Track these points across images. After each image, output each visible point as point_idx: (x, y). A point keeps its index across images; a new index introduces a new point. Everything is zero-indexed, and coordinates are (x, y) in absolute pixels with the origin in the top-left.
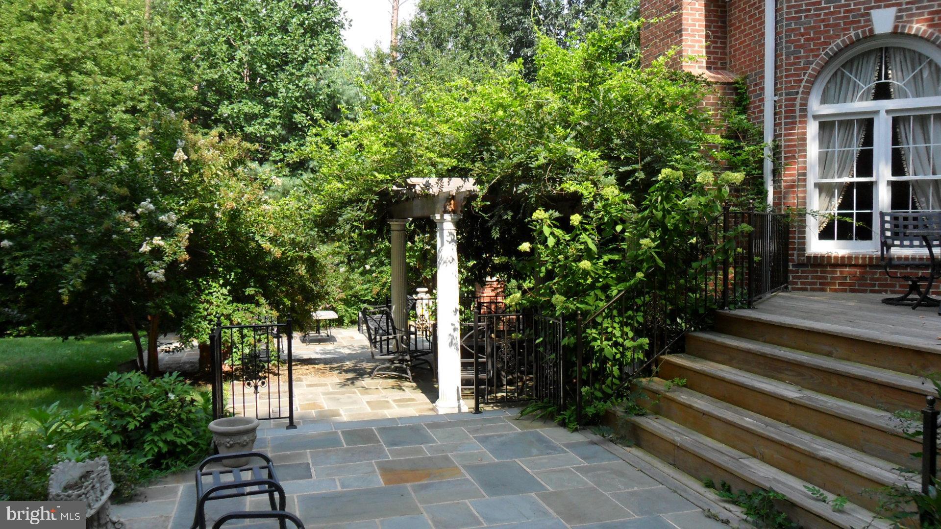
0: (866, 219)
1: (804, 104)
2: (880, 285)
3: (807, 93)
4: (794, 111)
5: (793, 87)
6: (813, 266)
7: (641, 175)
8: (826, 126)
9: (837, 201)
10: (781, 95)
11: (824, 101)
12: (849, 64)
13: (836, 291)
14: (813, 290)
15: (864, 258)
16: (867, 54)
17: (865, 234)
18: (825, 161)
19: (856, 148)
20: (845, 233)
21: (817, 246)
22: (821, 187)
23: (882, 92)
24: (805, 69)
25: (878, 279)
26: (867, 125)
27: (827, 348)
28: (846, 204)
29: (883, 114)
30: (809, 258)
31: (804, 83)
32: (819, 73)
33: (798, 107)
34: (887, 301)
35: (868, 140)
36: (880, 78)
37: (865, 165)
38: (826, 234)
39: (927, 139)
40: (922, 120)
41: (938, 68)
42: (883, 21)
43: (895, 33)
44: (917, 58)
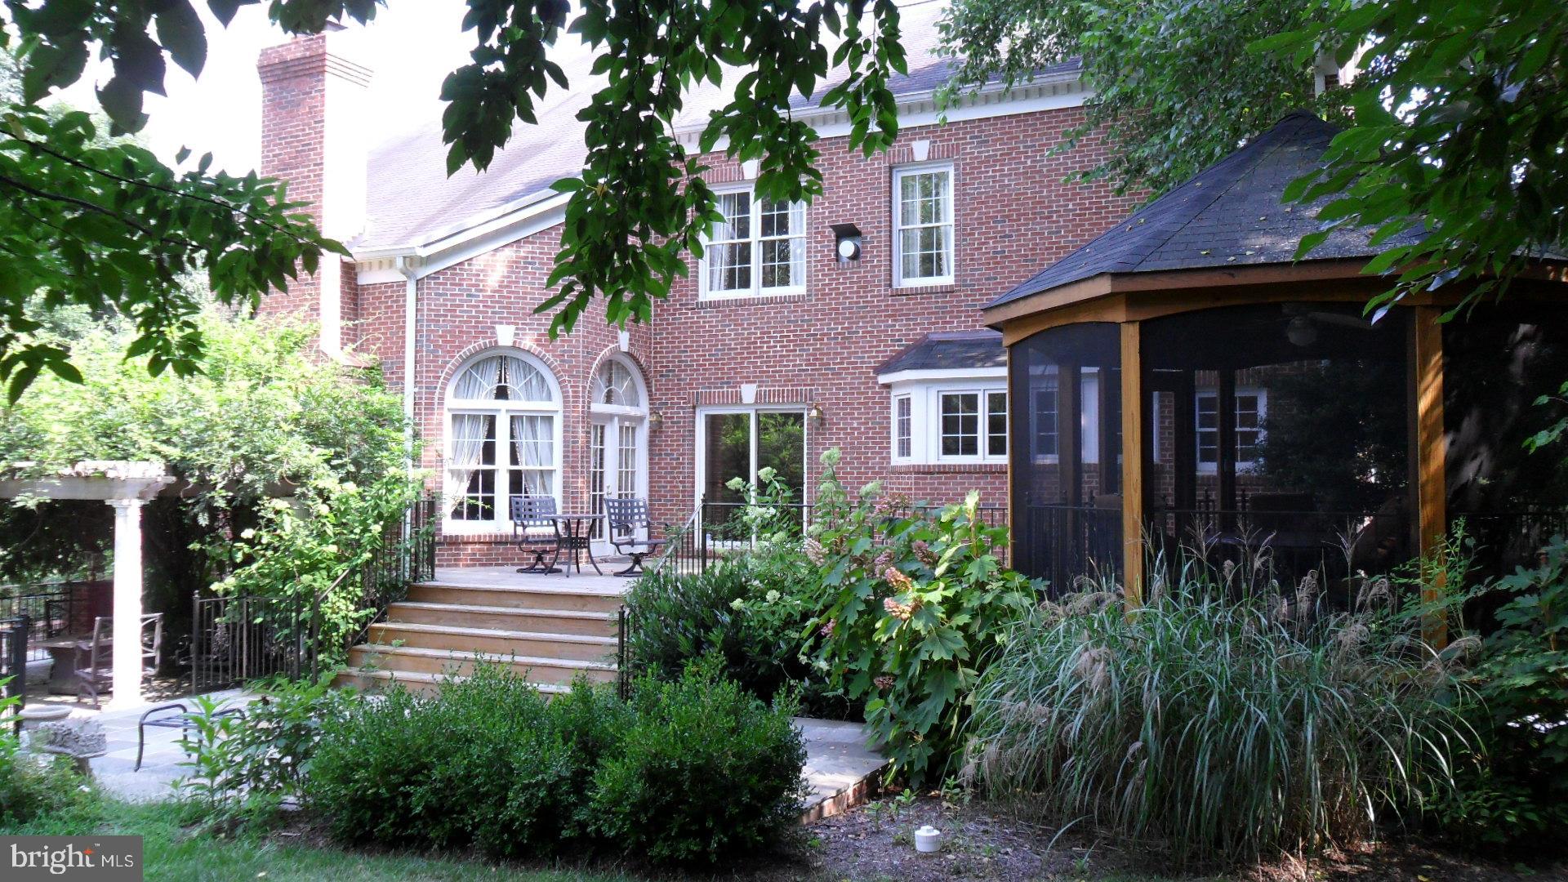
0: (490, 501)
1: (441, 399)
2: (503, 559)
3: (443, 389)
4: (433, 404)
5: (432, 382)
6: (450, 544)
7: (352, 468)
8: (457, 418)
9: (466, 484)
10: (421, 388)
11: (456, 396)
12: (476, 366)
13: (468, 566)
14: (448, 566)
15: (490, 536)
16: (491, 359)
17: (489, 515)
18: (456, 448)
19: (482, 440)
20: (473, 513)
21: (451, 527)
22: (452, 472)
23: (502, 393)
24: (443, 367)
25: (501, 554)
26: (491, 421)
27: (515, 603)
28: (473, 488)
29: (503, 411)
30: (445, 537)
31: (441, 380)
32: (454, 372)
33: (436, 401)
34: (518, 571)
35: (491, 433)
36: (500, 381)
37: (489, 453)
38: (457, 514)
39: (535, 436)
40: (532, 420)
41: (543, 379)
42: (505, 335)
43: (514, 347)
44: (528, 368)
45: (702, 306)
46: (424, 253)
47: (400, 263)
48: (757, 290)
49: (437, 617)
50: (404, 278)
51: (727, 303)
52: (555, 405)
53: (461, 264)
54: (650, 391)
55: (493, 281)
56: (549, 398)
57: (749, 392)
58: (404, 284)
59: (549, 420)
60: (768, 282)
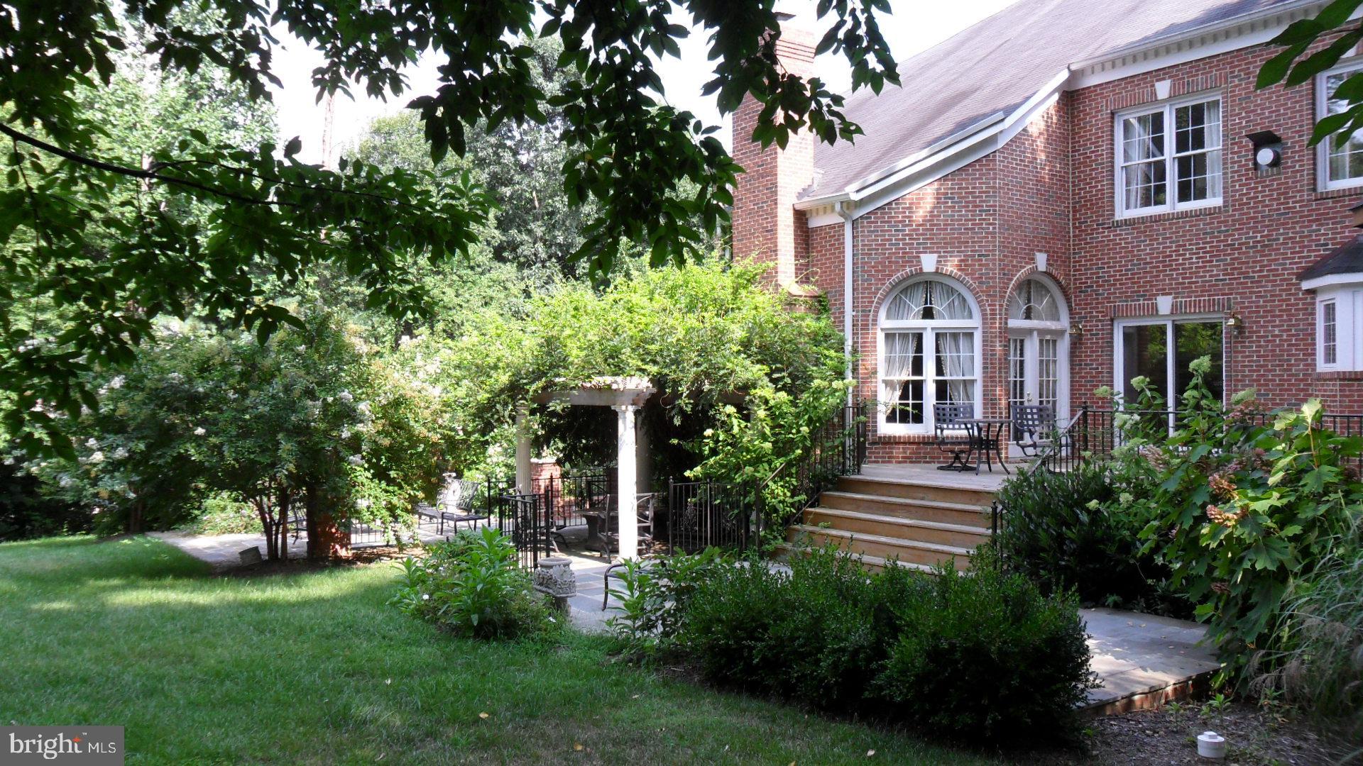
0: (919, 407)
1: (875, 320)
2: (930, 458)
3: (877, 312)
4: (868, 325)
5: (866, 307)
6: (884, 443)
7: (788, 380)
8: (890, 336)
9: (898, 393)
10: (858, 311)
11: (888, 317)
12: (904, 291)
13: (900, 462)
14: (883, 462)
15: (919, 437)
16: (917, 284)
17: (918, 419)
18: (889, 361)
19: (911, 355)
20: (904, 418)
21: (886, 429)
22: (887, 383)
23: (928, 314)
24: (876, 293)
25: (929, 453)
26: (919, 338)
27: (921, 495)
28: (904, 396)
29: (929, 330)
30: (880, 438)
31: (874, 304)
32: (885, 296)
33: (870, 322)
34: (939, 468)
35: (919, 349)
36: (926, 303)
37: (918, 367)
38: (891, 418)
39: (958, 350)
40: (955, 336)
41: (964, 300)
42: (929, 263)
43: (937, 273)
44: (952, 291)
45: (1120, 224)
46: (856, 197)
47: (838, 207)
48: (1172, 205)
49: (857, 505)
50: (842, 220)
51: (1143, 220)
52: (975, 322)
53: (890, 203)
54: (1070, 307)
55: (920, 214)
56: (970, 316)
57: (1164, 304)
58: (842, 226)
59: (970, 335)
60: (1184, 195)
